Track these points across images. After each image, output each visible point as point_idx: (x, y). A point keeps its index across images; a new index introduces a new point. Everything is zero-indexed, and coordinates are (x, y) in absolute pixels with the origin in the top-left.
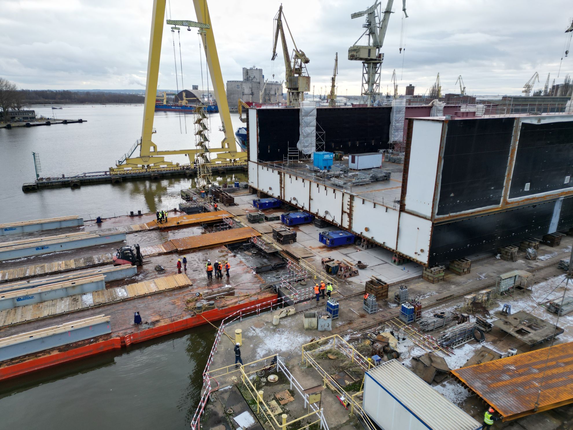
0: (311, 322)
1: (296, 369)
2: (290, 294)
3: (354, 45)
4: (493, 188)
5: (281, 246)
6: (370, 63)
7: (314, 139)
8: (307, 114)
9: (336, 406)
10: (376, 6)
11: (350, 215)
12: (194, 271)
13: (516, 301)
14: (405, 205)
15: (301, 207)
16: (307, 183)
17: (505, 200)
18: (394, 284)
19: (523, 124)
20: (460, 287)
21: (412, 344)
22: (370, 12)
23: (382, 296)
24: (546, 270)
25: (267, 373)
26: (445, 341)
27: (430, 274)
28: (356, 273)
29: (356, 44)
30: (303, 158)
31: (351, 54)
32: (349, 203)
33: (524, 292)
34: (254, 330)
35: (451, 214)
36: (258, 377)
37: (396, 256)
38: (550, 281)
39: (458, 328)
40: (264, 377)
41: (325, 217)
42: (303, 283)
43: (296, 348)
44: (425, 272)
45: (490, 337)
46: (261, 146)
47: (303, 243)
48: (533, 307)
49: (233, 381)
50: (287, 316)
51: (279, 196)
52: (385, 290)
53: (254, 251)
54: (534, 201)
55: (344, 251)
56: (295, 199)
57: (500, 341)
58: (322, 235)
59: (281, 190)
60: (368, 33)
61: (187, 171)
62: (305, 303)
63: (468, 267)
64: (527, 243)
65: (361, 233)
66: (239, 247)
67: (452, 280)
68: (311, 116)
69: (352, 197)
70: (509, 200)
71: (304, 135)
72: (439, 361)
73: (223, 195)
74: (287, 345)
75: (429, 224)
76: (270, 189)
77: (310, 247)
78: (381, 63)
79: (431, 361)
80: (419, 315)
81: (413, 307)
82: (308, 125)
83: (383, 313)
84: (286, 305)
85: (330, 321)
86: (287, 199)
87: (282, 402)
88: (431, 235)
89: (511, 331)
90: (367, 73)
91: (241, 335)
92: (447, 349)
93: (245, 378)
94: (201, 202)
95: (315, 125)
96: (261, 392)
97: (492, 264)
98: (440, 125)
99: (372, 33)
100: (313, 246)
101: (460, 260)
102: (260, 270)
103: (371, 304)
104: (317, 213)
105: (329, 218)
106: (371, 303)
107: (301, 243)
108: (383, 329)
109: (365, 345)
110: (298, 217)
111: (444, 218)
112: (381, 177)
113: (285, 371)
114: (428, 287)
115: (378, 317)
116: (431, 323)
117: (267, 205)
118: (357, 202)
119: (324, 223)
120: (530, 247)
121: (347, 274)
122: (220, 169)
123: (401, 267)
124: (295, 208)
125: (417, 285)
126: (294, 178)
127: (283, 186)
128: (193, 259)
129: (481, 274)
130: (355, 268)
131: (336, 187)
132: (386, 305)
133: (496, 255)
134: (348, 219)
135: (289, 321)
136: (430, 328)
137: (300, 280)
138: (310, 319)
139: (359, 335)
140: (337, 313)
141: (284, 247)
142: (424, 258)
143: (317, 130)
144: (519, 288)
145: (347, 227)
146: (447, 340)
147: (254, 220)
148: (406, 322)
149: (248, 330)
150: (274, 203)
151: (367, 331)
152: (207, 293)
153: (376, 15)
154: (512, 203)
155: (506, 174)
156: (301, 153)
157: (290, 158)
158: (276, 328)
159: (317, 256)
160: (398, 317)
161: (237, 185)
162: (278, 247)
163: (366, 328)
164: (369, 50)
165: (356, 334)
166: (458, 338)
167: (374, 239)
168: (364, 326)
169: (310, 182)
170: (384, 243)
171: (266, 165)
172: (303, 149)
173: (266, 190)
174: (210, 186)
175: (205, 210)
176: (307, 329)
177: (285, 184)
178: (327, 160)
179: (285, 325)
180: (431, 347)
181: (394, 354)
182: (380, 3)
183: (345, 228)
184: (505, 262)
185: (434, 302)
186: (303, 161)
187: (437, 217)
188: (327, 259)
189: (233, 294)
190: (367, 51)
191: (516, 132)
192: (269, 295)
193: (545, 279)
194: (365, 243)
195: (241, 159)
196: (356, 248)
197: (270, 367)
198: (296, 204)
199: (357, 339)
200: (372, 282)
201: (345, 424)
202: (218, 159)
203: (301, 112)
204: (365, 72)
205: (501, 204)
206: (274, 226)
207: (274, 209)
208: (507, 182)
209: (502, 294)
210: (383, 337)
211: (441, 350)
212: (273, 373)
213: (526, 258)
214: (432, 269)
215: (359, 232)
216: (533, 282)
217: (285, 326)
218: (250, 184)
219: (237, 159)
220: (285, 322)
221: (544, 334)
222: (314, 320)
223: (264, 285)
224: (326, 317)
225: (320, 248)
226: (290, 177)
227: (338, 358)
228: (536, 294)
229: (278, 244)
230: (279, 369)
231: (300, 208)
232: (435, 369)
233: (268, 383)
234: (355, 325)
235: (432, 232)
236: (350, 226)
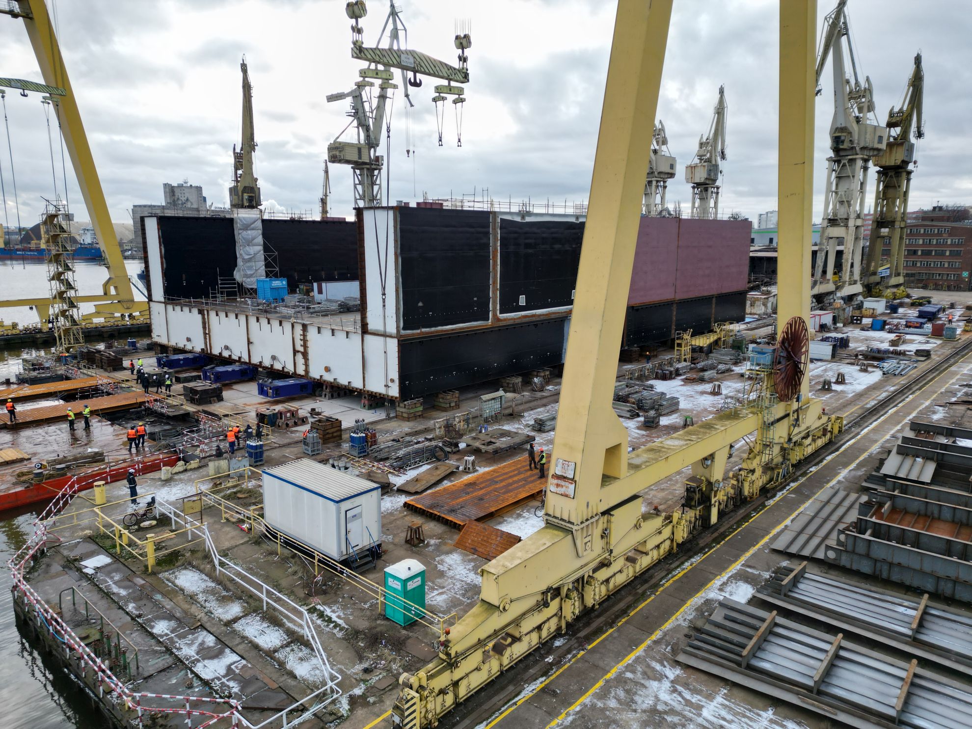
3: (334, 141)
4: (476, 298)
5: (194, 406)
6: (363, 169)
7: (262, 264)
8: (247, 227)
9: (234, 533)
11: (305, 355)
12: (35, 446)
14: (367, 324)
15: (237, 358)
16: (242, 318)
17: (495, 315)
19: (501, 220)
22: (355, 95)
25: (141, 521)
26: (396, 461)
27: (403, 410)
28: (304, 422)
29: (338, 140)
30: (245, 293)
31: (331, 154)
32: (302, 338)
33: (514, 418)
35: (423, 330)
37: (365, 398)
39: (415, 447)
40: (135, 525)
41: (272, 366)
44: (398, 409)
47: (231, 402)
48: (518, 427)
49: (85, 535)
50: (185, 471)
51: (202, 349)
54: (534, 319)
56: (227, 348)
58: (263, 387)
59: (205, 338)
60: (355, 124)
61: (37, 336)
63: (455, 400)
64: (533, 372)
66: (123, 417)
67: (435, 416)
68: (253, 229)
69: (305, 327)
70: (501, 316)
71: (243, 259)
72: (379, 476)
73: (102, 355)
75: (395, 341)
76: (189, 340)
77: (244, 404)
78: (380, 170)
82: (249, 242)
83: (330, 454)
85: (246, 462)
86: (216, 351)
88: (399, 357)
89: (477, 444)
90: (360, 184)
92: (398, 472)
94: (60, 370)
95: (262, 243)
99: (362, 124)
100: (249, 403)
101: (445, 392)
104: (261, 362)
105: (278, 366)
110: (231, 370)
111: (413, 334)
114: (399, 425)
115: (322, 457)
116: (385, 448)
117: (182, 362)
118: (312, 332)
119: (270, 373)
120: (536, 376)
123: (373, 411)
124: (229, 361)
125: (386, 425)
126: (222, 315)
127: (207, 332)
129: (473, 408)
130: (302, 414)
131: (285, 318)
132: (338, 446)
133: (499, 389)
134: (303, 361)
135: (189, 475)
136: (383, 455)
140: (261, 456)
141: (201, 408)
142: (394, 391)
143: (264, 252)
144: (509, 415)
145: (303, 373)
146: (398, 460)
148: (358, 455)
150: (195, 359)
153: (365, 99)
154: (505, 320)
155: (491, 281)
156: (240, 286)
157: (223, 294)
159: (253, 411)
160: (348, 453)
161: (132, 345)
162: (190, 408)
164: (360, 150)
166: (414, 458)
167: (338, 381)
169: (247, 317)
170: (349, 383)
171: (179, 303)
172: (244, 279)
173: (181, 344)
176: (214, 478)
177: (211, 327)
178: (277, 289)
179: (180, 479)
183: (300, 375)
185: (403, 436)
187: (403, 332)
188: (265, 410)
189: (101, 461)
190: (356, 151)
193: (545, 405)
194: (328, 390)
196: (315, 399)
197: (145, 512)
198: (230, 356)
200: (319, 421)
201: (242, 544)
203: (237, 223)
204: (357, 182)
205: (490, 321)
207: (192, 366)
208: (494, 293)
212: (150, 519)
213: (531, 389)
214: (406, 403)
215: (318, 377)
216: (529, 409)
218: (155, 340)
220: (181, 477)
221: (512, 442)
224: (240, 459)
225: (260, 403)
226: (217, 315)
229: (190, 404)
230: (160, 513)
231: (235, 361)
235: (398, 352)
236: (307, 371)
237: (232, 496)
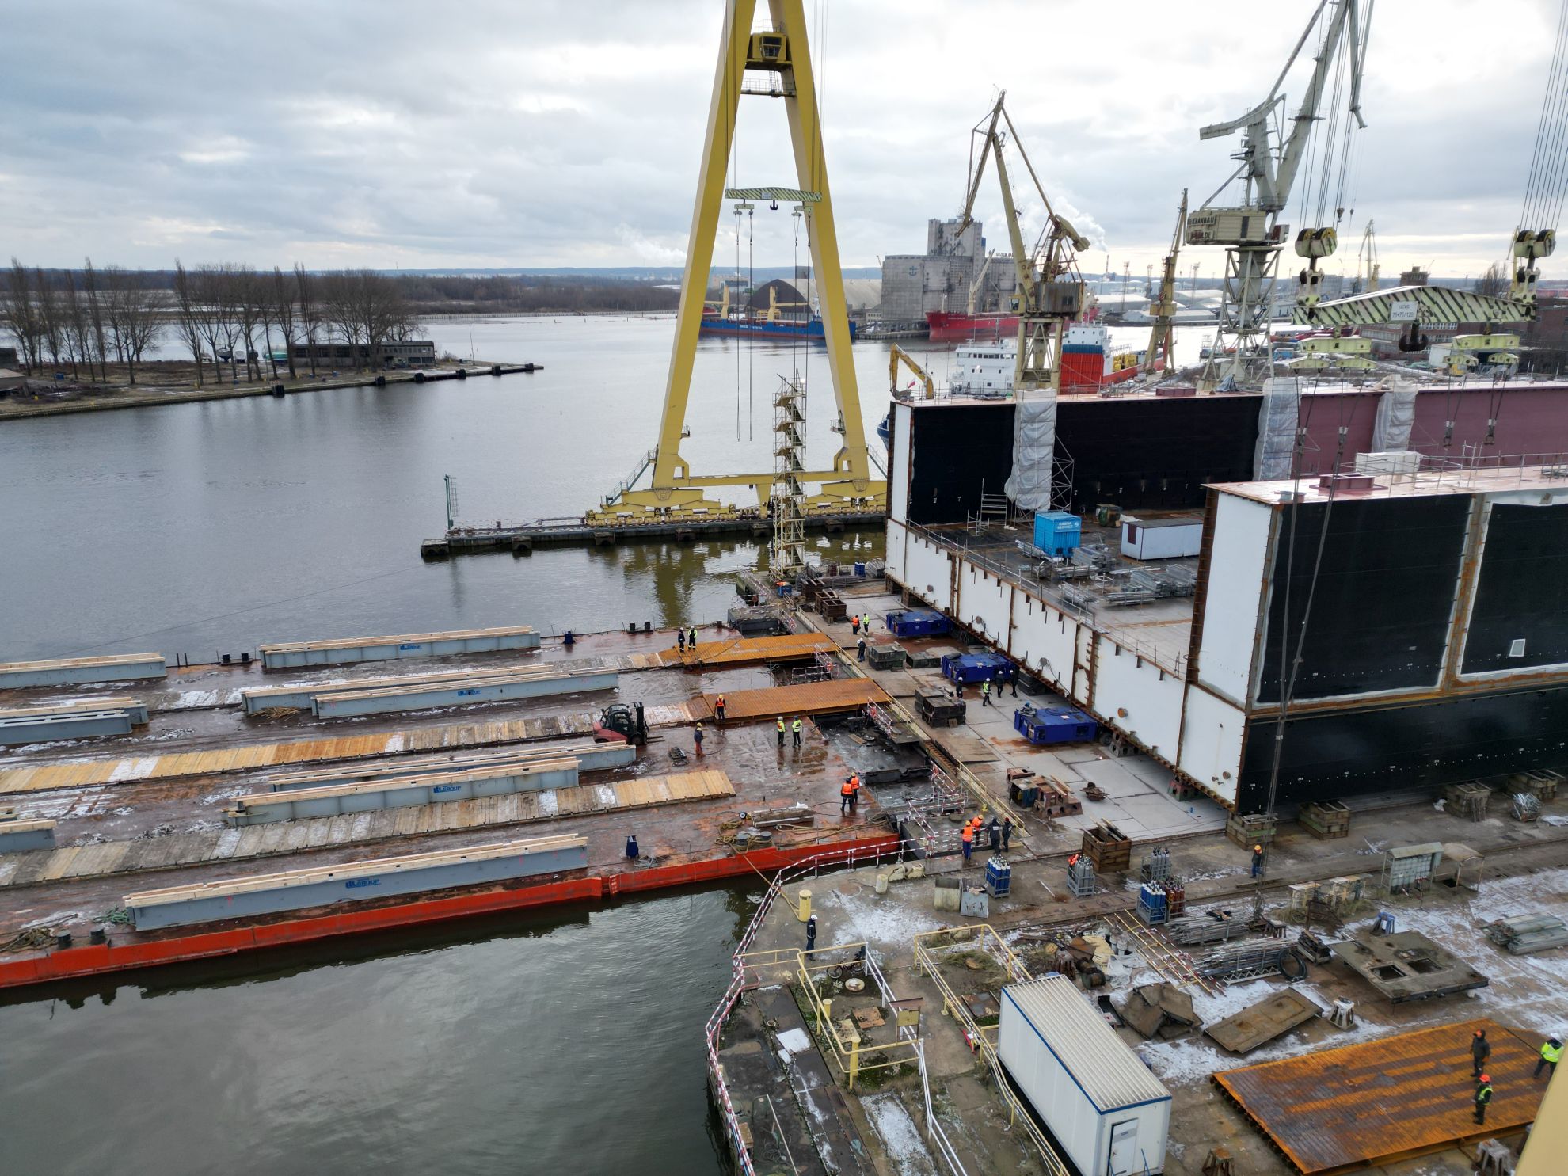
0: (947, 897)
1: (901, 976)
2: (922, 835)
3: (1202, 208)
4: (1413, 648)
5: (928, 729)
6: (1247, 252)
7: (1047, 476)
9: (957, 1046)
10: (1270, 104)
11: (1091, 676)
12: (742, 766)
13: (1427, 910)
14: (1197, 670)
15: (992, 641)
16: (1007, 588)
17: (1450, 675)
18: (1146, 843)
19: (1495, 506)
20: (1306, 866)
21: (1144, 964)
22: (1252, 122)
23: (1116, 863)
24: (1546, 849)
25: (846, 973)
26: (1209, 968)
27: (1240, 829)
28: (1076, 808)
29: (1210, 205)
30: (1018, 516)
31: (1193, 230)
32: (1090, 649)
33: (1454, 894)
34: (838, 897)
35: (1298, 702)
36: (829, 978)
38: (1540, 876)
39: (1251, 943)
40: (839, 979)
41: (1040, 671)
42: (955, 816)
43: (909, 940)
44: (1230, 823)
45: (1320, 975)
46: (915, 490)
47: (979, 728)
48: (1459, 927)
49: (785, 978)
50: (905, 880)
51: (947, 609)
52: (1121, 853)
53: (870, 735)
54: (1539, 682)
55: (1068, 755)
56: (979, 620)
57: (1341, 984)
58: (1021, 716)
59: (952, 595)
60: (1245, 172)
61: (756, 525)
62: (949, 858)
63: (1341, 821)
65: (1111, 719)
66: (838, 722)
67: (1298, 848)
68: (1042, 420)
69: (1096, 637)
70: (1461, 676)
71: (1022, 466)
72: (1178, 999)
73: (823, 595)
74: (894, 932)
75: (1241, 718)
76: (930, 589)
77: (993, 739)
78: (1278, 251)
79: (1163, 998)
80: (1179, 912)
81: (1164, 893)
82: (1033, 443)
83: (1106, 899)
84: (909, 857)
85: (984, 900)
86: (965, 618)
87: (862, 1025)
88: (1243, 744)
89: (1364, 967)
90: (1236, 276)
91: (809, 901)
92: (1212, 984)
93: (805, 978)
94: (777, 609)
95: (1053, 441)
96: (828, 1001)
97: (1415, 822)
99: (1256, 172)
100: (999, 738)
101: (1322, 805)
102: (874, 779)
103: (1079, 876)
104: (1024, 660)
105: (1048, 675)
106: (1081, 875)
107: (976, 728)
108: (1092, 929)
109: (1043, 953)
110: (980, 665)
111: (1275, 709)
112: (1183, 588)
113: (878, 976)
114: (1229, 857)
115: (1093, 906)
116: (1196, 928)
117: (917, 627)
118: (1106, 649)
119: (1040, 686)
121: (1055, 809)
122: (830, 521)
123: (1186, 806)
125: (1207, 849)
126: (980, 573)
127: (956, 587)
128: (743, 741)
129: (1374, 841)
130: (1078, 796)
131: (1069, 606)
132: (1121, 883)
133: (1436, 801)
134: (1086, 683)
135: (909, 889)
136: (1191, 940)
137: (951, 811)
138: (946, 890)
139: (1041, 934)
140: (1006, 885)
141: (934, 734)
142: (1228, 792)
143: (1055, 455)
144: (1450, 882)
145: (1084, 701)
146: (1214, 965)
147: (881, 663)
148: (1148, 921)
149: (826, 895)
150: (935, 624)
151: (1059, 930)
152: (760, 814)
153: (1271, 127)
154: (1472, 683)
155: (1452, 617)
156: (1012, 505)
157: (985, 518)
158: (882, 899)
159: (1003, 761)
160: (1133, 911)
161: (860, 571)
162: (921, 732)
163: (1057, 923)
164: (1246, 219)
165: (1035, 931)
166: (1243, 965)
167: (1137, 735)
168: (1057, 917)
169: (1013, 589)
170: (1155, 747)
171: (923, 534)
172: (1019, 496)
173: (921, 590)
174: (799, 569)
175: (781, 629)
176: (940, 909)
177: (962, 583)
178: (1065, 534)
179: (898, 895)
180: (1181, 976)
181: (1094, 976)
182: (1283, 97)
183: (1079, 702)
184: (1453, 820)
185: (1231, 889)
186: (1016, 525)
188: (1020, 772)
189: (809, 823)
190: (1238, 223)
191: (1477, 525)
192: (880, 833)
193: (1530, 871)
194: (1119, 742)
195: (875, 499)
196: (1097, 752)
198: (983, 633)
199: (1033, 941)
200: (1097, 832)
201: (965, 1075)
202: (823, 496)
203: (1020, 412)
204: (1232, 273)
205: (1438, 685)
206: (923, 680)
207: (934, 637)
208: (1456, 636)
209: (1396, 891)
210: (1086, 943)
211: (1198, 983)
212: (857, 976)
213: (1511, 815)
215: (1107, 717)
216: (1495, 873)
217: (898, 898)
218: (888, 571)
219: (869, 498)
220: (900, 891)
221: (1436, 983)
222: (954, 894)
223: (874, 811)
224: (977, 891)
225: (1016, 743)
226: (972, 570)
227: (984, 968)
228: (1483, 902)
229: (923, 724)
230: (869, 971)
231: (989, 643)
232: (1161, 1012)
233: (845, 991)
234: (1038, 914)
235: (1245, 736)
236: (1090, 699)
237: (960, 961)
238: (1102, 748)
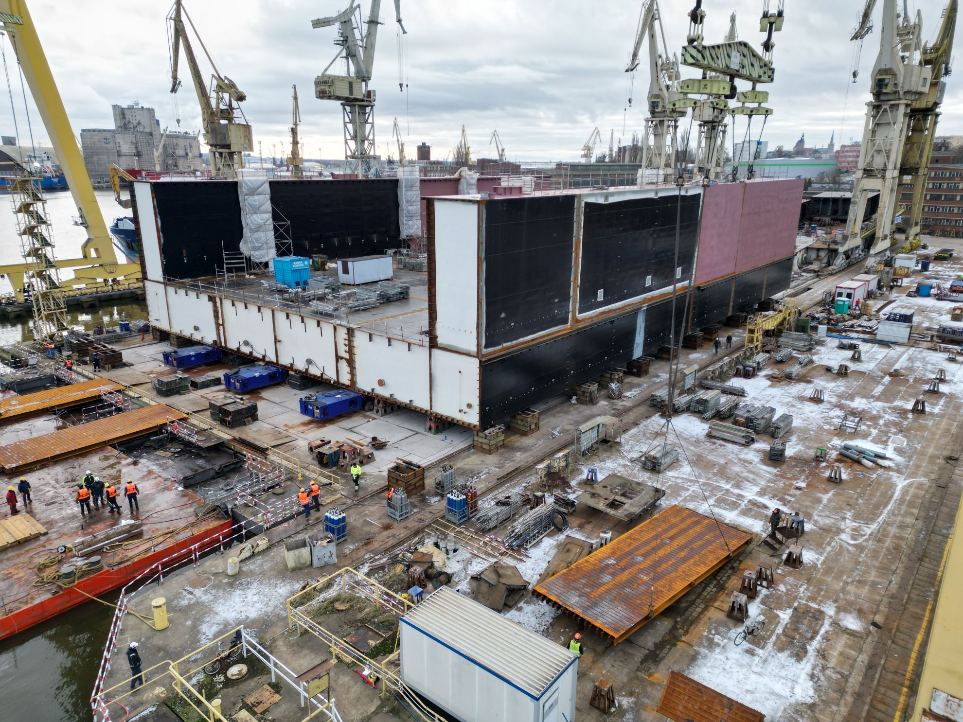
0: (298, 557)
1: (280, 643)
2: (255, 514)
3: (323, 74)
4: (556, 300)
5: (228, 431)
6: (355, 105)
7: (271, 234)
8: (253, 192)
9: (357, 689)
10: (352, 10)
11: (351, 362)
12: (48, 505)
13: (603, 460)
14: (436, 337)
15: (261, 357)
16: (267, 313)
17: (574, 316)
18: (432, 466)
19: (586, 203)
20: (528, 454)
21: (468, 555)
22: (343, 20)
23: (415, 488)
24: (635, 410)
25: (224, 664)
26: (515, 540)
27: (484, 441)
28: (370, 458)
29: (328, 73)
30: (254, 268)
31: (319, 88)
32: (347, 342)
33: (611, 446)
34: (191, 593)
35: (505, 345)
36: (208, 676)
37: (431, 419)
38: (641, 425)
39: (530, 515)
40: (219, 673)
41: (307, 370)
42: (278, 490)
43: (276, 606)
44: (476, 438)
45: (574, 521)
46: (166, 251)
47: (271, 421)
48: (625, 466)
49: (158, 696)
50: (253, 555)
51: (215, 342)
52: (418, 479)
53: (175, 448)
54: (611, 315)
55: (347, 423)
56: (246, 343)
57: (589, 523)
58: (305, 402)
59: (218, 329)
60: (344, 54)
61: (10, 309)
62: (285, 525)
63: (535, 421)
64: (608, 375)
65: (373, 390)
66: (141, 444)
67: (517, 444)
68: (259, 194)
69: (350, 332)
70: (580, 316)
71: (251, 229)
72: (509, 572)
73: (96, 348)
74: (258, 606)
75: (476, 362)
76: (196, 329)
77: (286, 425)
78: (372, 106)
79: (499, 575)
80: (474, 508)
81: (464, 497)
82: (256, 210)
83: (419, 516)
84: (250, 535)
85: (332, 548)
86: (233, 345)
87: (258, 710)
88: (480, 380)
89: (601, 506)
90: (350, 122)
91: (164, 608)
92: (518, 551)
93: (182, 685)
94: (49, 368)
95: (271, 209)
96: (217, 702)
97: (567, 412)
98: (474, 208)
100: (290, 424)
101: (523, 412)
102: (191, 481)
103: (398, 504)
104: (292, 365)
105: (314, 371)
106: (399, 502)
107: (268, 421)
108: (421, 542)
109: (395, 575)
110: (257, 374)
111: (495, 352)
112: (394, 295)
113: (260, 652)
114: (483, 461)
115: (412, 524)
116: (493, 516)
117: (193, 359)
118: (360, 339)
119: (307, 381)
120: (612, 381)
122: (84, 298)
123: (440, 436)
124: (249, 360)
125: (468, 460)
126: (240, 306)
127: (220, 322)
128: (42, 482)
129: (554, 429)
130: (367, 450)
131: (321, 316)
132: (423, 501)
133: (571, 398)
134: (348, 369)
135: (259, 562)
136: (492, 525)
137: (273, 487)
138: (297, 552)
139: (385, 560)
140: (344, 531)
141: (236, 433)
142: (473, 418)
143: (274, 220)
144: (605, 441)
145: (348, 383)
146: (518, 537)
147: (169, 390)
148: (457, 522)
149: (178, 596)
150: (208, 354)
151: (397, 551)
152: (83, 543)
153: (355, 25)
154: (583, 320)
155: (572, 279)
156: (249, 260)
157: (230, 270)
158: (235, 580)
159: (300, 439)
160: (443, 517)
161: (125, 327)
162: (224, 434)
163: (394, 547)
164: (351, 84)
165: (380, 559)
166: (533, 531)
167: (394, 397)
168: (391, 542)
169: (273, 311)
170: (411, 401)
171: (183, 286)
172: (252, 252)
173: (187, 332)
174: (65, 333)
175: (60, 382)
176: (294, 570)
177: (225, 317)
178: (299, 270)
179: (251, 571)
180: (497, 554)
181: (442, 578)
182: (359, 6)
183: (344, 385)
184: (583, 408)
185: (494, 482)
186: (255, 274)
187: (485, 351)
188: (320, 443)
189: (139, 535)
190: (347, 85)
191: (578, 216)
192: (214, 524)
193: (636, 424)
194: (381, 405)
195: (128, 277)
196: (366, 417)
197: (230, 654)
198: (251, 353)
199: (382, 568)
200: (397, 468)
201: (375, 713)
202: (78, 279)
203: (241, 187)
204: (347, 120)
205: (569, 323)
206: (210, 396)
207: (207, 365)
208: (575, 291)
209: (584, 454)
210: (424, 554)
211: (510, 555)
212: (236, 662)
213: (609, 397)
214: (487, 432)
215: (368, 389)
216: (621, 430)
217: (252, 573)
218: (153, 323)
219: (121, 278)
220: (250, 566)
221: (643, 502)
222: (305, 552)
223: (203, 507)
224: (324, 543)
225: (304, 424)
226: (233, 305)
227: (352, 606)
228: (627, 448)
229: (223, 428)
230: (248, 651)
231: (258, 359)
232: (504, 587)
233: (229, 683)
234: (376, 545)
235: (480, 374)
236: (353, 381)
237: (329, 608)
238: (368, 413)
